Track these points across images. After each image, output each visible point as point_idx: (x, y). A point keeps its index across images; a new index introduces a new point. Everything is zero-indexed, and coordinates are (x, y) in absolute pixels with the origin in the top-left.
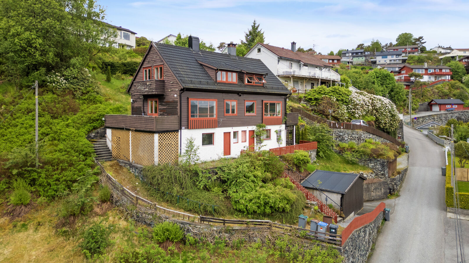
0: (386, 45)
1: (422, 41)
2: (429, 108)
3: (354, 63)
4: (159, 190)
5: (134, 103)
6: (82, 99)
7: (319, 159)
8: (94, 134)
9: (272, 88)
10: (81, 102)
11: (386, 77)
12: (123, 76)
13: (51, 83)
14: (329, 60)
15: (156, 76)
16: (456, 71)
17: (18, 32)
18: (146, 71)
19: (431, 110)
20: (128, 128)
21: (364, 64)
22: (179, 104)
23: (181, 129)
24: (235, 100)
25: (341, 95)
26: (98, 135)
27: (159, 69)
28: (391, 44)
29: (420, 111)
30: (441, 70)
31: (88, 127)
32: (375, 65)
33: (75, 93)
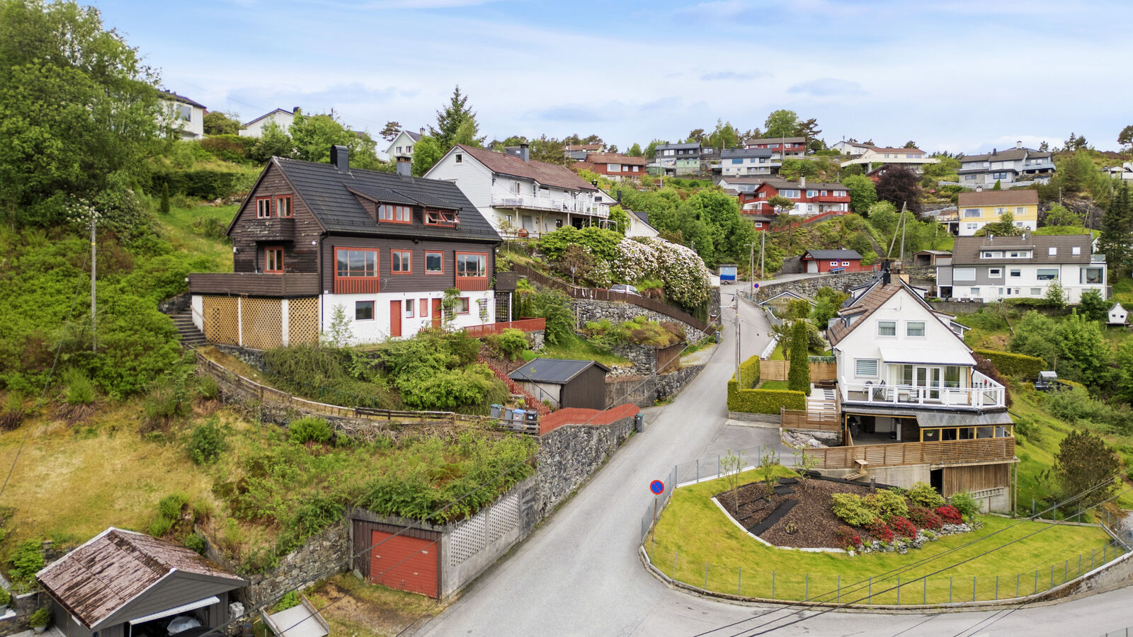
0: (748, 134)
1: (814, 130)
2: (802, 267)
3: (679, 172)
4: (292, 380)
5: (239, 253)
6: (133, 247)
7: (548, 347)
8: (167, 306)
9: (471, 232)
10: (133, 251)
11: (722, 205)
12: (189, 201)
13: (73, 217)
14: (623, 165)
15: (280, 211)
16: (859, 195)
17: (17, 127)
18: (261, 202)
19: (805, 271)
20: (236, 293)
21: (699, 174)
22: (319, 255)
23: (322, 293)
24: (408, 249)
25: (600, 242)
26: (175, 307)
27: (285, 201)
28: (757, 131)
29: (785, 273)
30: (830, 191)
31: (159, 293)
32: (718, 178)
33: (119, 235)
